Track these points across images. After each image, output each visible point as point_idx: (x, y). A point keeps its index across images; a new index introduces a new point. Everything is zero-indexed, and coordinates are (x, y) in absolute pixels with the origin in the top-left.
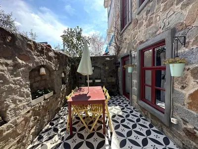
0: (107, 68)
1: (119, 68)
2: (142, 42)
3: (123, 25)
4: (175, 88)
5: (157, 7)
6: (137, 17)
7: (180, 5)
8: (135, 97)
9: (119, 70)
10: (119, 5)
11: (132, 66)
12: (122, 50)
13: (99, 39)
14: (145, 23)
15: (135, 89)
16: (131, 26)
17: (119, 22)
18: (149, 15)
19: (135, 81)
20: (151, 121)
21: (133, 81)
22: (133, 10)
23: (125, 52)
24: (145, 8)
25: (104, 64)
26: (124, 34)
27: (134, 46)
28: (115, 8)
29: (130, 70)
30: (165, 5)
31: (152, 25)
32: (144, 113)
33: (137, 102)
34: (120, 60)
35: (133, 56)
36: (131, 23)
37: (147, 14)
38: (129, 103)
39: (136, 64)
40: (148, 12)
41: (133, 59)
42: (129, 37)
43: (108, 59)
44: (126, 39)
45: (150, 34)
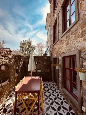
0: (45, 63)
1: (52, 64)
2: (64, 53)
3: (54, 41)
4: (83, 86)
5: (71, 36)
6: (61, 38)
7: (82, 38)
8: (60, 85)
9: (52, 65)
10: (52, 30)
11: (59, 65)
12: (54, 54)
13: (42, 45)
14: (65, 43)
15: (60, 79)
16: (58, 43)
17: (52, 39)
18: (67, 39)
19: (60, 75)
20: (70, 104)
21: (59, 74)
22: (59, 35)
23: (55, 56)
24: (65, 35)
25: (43, 61)
26: (55, 45)
27: (60, 54)
28: (51, 31)
29: (57, 68)
30: (75, 37)
31: (69, 45)
32: (66, 97)
33: (62, 89)
34: (52, 60)
35: (59, 59)
36: (58, 41)
37: (66, 39)
38: (57, 88)
39: (61, 64)
40: (67, 38)
41: (59, 61)
42: (58, 48)
43: (46, 58)
44: (56, 48)
45: (68, 49)
